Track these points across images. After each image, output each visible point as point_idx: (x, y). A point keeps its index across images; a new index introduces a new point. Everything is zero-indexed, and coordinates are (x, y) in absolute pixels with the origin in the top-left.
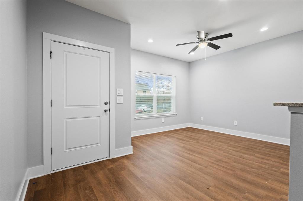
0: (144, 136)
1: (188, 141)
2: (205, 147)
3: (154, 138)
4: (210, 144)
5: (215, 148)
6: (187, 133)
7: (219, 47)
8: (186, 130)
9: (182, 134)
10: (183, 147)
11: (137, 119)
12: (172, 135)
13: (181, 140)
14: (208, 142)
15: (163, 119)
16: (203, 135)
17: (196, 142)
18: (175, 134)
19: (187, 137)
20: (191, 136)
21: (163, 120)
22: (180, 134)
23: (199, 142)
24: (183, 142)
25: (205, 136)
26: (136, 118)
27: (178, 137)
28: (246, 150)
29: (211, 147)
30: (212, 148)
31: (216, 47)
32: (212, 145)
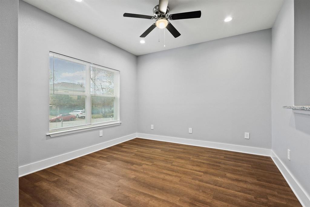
0: (67, 164)
1: (140, 165)
2: (165, 171)
3: (84, 166)
4: (169, 166)
5: (178, 172)
6: (136, 149)
7: (179, 35)
8: (133, 144)
9: (129, 151)
10: (134, 179)
11: (51, 136)
12: (115, 155)
13: (129, 164)
14: (166, 161)
15: (101, 131)
16: (157, 150)
17: (151, 164)
18: (120, 153)
19: (136, 155)
20: (142, 154)
21: (101, 133)
22: (126, 152)
23: (155, 163)
24: (133, 167)
25: (158, 150)
26: (49, 135)
27: (124, 158)
28: (213, 169)
29: (173, 171)
30: (175, 174)
31: (176, 34)
32: (173, 167)
